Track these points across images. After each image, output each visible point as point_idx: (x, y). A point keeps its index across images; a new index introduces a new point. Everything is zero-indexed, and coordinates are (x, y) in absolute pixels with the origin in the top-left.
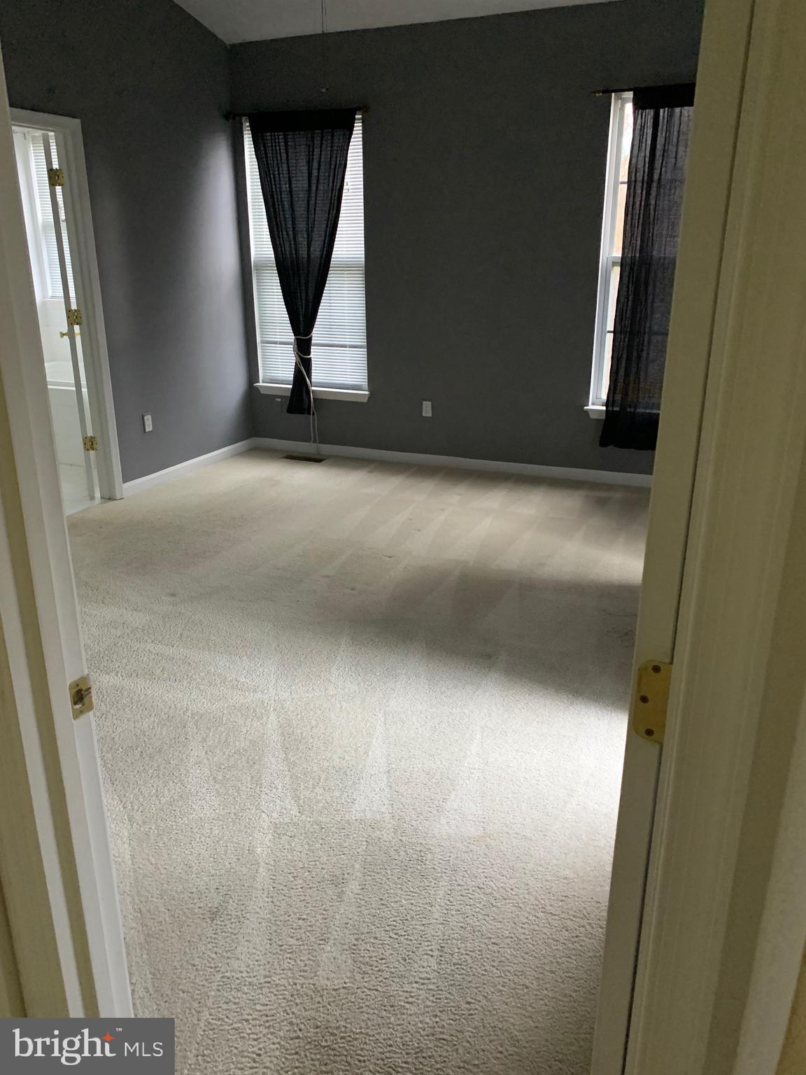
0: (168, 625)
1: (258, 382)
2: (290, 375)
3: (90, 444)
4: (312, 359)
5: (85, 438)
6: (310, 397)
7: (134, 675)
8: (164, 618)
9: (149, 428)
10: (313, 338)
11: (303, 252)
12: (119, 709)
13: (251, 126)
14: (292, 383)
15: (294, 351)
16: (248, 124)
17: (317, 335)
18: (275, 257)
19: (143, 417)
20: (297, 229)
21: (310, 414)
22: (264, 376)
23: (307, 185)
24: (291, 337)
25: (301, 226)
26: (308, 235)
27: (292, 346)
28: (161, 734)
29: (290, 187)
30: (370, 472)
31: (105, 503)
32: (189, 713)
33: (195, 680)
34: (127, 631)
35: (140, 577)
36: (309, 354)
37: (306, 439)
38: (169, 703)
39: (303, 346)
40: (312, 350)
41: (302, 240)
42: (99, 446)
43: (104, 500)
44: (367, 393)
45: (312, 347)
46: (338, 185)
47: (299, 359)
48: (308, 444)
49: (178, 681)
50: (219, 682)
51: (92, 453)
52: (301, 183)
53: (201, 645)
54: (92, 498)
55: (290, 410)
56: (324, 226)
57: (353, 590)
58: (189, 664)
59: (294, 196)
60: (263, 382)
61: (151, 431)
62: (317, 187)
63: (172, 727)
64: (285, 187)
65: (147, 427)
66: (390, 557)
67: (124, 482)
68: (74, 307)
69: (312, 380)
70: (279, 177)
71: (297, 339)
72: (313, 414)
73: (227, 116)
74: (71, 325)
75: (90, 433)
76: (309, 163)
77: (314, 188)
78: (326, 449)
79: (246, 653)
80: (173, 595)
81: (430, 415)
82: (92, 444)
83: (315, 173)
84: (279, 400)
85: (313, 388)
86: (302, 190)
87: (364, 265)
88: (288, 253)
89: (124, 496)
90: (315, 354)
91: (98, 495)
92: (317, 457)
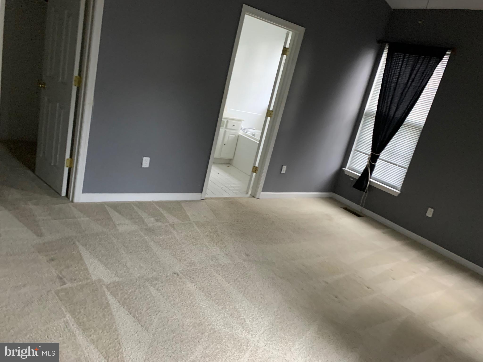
0: (235, 270)
1: (345, 167)
2: (362, 169)
3: (255, 169)
4: (376, 166)
5: (254, 167)
6: (367, 183)
7: (202, 290)
8: (236, 265)
9: (283, 171)
10: (380, 156)
11: (392, 113)
12: (182, 305)
13: (388, 48)
14: (361, 173)
15: (368, 159)
16: (388, 47)
17: (383, 155)
18: (377, 112)
19: (282, 166)
20: (393, 102)
21: (364, 192)
22: (350, 166)
23: (406, 82)
24: (369, 152)
25: (396, 100)
26: (398, 105)
27: (368, 156)
28: (190, 331)
29: (397, 81)
30: (383, 233)
31: (251, 197)
32: (210, 327)
33: (226, 308)
34: (216, 264)
35: (240, 239)
36: (375, 162)
37: (358, 204)
38: (206, 315)
39: (374, 158)
40: (377, 161)
41: (394, 108)
42: (258, 171)
43: (251, 196)
44: (399, 192)
45: (378, 160)
46: (424, 85)
47: (369, 164)
48: (358, 205)
49: (218, 304)
50: (236, 316)
51: (254, 174)
52: (403, 80)
53: (241, 289)
54: (247, 193)
55: (355, 186)
56: (408, 103)
57: (336, 298)
58: (230, 297)
59: (398, 85)
60: (348, 169)
61: (283, 173)
62: (411, 84)
63: (197, 331)
64: (395, 80)
65: (282, 171)
66: (368, 288)
67: (263, 191)
68: (271, 109)
69: (372, 176)
70: (394, 75)
71: (372, 154)
72: (366, 192)
73: (379, 42)
74: (267, 116)
75: (257, 165)
76: (412, 70)
77: (410, 83)
78: (367, 212)
79: (259, 307)
80: (248, 255)
81: (430, 216)
82: (256, 170)
83: (413, 76)
84: (352, 179)
85: (371, 180)
86: (403, 84)
87: (422, 128)
88: (384, 112)
89: (260, 198)
90: (379, 163)
91: (250, 193)
92: (359, 214)
